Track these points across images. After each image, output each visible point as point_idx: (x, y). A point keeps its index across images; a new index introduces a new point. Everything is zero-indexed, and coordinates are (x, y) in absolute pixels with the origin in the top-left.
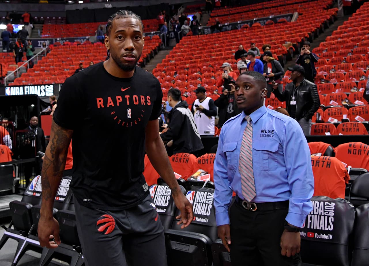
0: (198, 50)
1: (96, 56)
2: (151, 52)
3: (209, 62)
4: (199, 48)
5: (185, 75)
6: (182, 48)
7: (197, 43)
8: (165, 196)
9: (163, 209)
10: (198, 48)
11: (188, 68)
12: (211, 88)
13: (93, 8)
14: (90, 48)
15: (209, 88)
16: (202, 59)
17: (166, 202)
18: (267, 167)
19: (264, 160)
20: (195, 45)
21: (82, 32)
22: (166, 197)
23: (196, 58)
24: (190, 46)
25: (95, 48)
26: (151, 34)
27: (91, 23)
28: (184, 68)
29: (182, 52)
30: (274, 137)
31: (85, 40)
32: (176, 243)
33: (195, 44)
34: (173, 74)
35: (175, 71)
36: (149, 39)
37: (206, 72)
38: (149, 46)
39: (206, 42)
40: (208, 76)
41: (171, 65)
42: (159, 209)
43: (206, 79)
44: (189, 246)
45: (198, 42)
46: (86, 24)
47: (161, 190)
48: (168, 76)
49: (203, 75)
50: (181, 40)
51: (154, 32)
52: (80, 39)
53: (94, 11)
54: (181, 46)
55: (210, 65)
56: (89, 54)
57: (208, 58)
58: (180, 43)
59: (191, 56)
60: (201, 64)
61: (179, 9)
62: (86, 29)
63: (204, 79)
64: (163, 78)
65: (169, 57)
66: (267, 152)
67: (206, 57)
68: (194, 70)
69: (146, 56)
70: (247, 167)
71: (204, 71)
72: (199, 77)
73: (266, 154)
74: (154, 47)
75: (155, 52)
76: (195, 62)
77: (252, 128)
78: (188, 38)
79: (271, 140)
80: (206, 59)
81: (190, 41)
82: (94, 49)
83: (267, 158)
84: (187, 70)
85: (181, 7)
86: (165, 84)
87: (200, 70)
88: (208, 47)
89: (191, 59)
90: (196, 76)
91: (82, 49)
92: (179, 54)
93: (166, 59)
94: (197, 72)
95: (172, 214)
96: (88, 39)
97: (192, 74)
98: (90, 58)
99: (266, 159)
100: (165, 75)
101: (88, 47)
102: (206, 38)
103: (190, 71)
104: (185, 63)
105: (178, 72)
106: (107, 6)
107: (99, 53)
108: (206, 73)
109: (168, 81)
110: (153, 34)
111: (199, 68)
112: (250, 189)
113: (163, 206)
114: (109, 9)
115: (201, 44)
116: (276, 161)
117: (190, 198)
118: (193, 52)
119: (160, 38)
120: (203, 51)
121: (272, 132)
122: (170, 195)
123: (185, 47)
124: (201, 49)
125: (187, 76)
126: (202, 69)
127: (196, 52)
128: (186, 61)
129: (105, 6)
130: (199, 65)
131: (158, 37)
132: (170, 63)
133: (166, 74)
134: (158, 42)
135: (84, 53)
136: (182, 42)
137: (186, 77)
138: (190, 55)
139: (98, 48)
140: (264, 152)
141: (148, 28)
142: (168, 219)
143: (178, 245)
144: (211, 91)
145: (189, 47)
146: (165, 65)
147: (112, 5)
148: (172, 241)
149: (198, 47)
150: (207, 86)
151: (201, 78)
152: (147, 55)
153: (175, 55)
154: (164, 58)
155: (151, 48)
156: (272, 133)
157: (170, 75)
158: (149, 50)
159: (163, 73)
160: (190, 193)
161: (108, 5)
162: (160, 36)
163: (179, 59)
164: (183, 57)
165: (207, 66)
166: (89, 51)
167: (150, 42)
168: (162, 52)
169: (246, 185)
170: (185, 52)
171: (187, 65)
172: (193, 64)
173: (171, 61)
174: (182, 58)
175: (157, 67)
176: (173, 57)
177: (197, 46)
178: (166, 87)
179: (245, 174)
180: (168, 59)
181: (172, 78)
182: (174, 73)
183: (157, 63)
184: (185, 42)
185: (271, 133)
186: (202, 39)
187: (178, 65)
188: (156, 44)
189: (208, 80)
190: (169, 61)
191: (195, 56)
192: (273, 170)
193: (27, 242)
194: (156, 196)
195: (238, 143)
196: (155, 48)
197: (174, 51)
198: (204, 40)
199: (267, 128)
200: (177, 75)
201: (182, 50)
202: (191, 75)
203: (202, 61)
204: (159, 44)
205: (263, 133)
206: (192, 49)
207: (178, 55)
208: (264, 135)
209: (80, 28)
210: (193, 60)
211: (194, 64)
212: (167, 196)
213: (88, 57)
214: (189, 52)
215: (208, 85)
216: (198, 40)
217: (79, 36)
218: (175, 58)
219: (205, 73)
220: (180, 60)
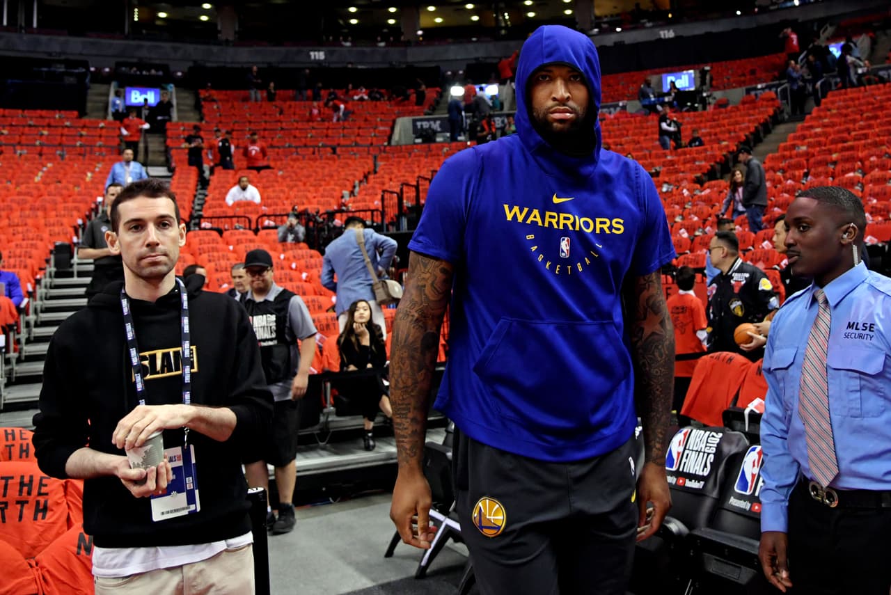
0: (861, 120)
1: (639, 142)
2: (756, 128)
3: (884, 147)
4: (865, 115)
5: (827, 177)
6: (826, 117)
7: (860, 105)
8: (704, 452)
9: (699, 482)
10: (862, 115)
11: (835, 163)
12: (882, 207)
13: (636, 42)
14: (627, 126)
15: (879, 206)
16: (869, 141)
17: (705, 466)
18: (857, 409)
19: (852, 391)
20: (855, 109)
21: (612, 93)
22: (706, 455)
23: (855, 139)
24: (844, 111)
25: (638, 125)
26: (756, 89)
27: (632, 73)
28: (826, 163)
29: (824, 126)
30: (874, 341)
31: (618, 109)
32: (716, 559)
33: (855, 106)
34: (799, 176)
35: (806, 170)
36: (753, 102)
37: (877, 170)
38: (753, 115)
39: (881, 101)
40: (878, 179)
41: (798, 155)
42: (690, 480)
43: (874, 185)
44: (740, 568)
45: (863, 101)
46: (620, 76)
47: (698, 440)
48: (789, 182)
49: (868, 177)
50: (823, 100)
51: (764, 85)
52: (608, 107)
53: (636, 46)
54: (822, 114)
55: (886, 153)
56: (624, 140)
57: (881, 138)
58: (822, 106)
59: (845, 135)
60: (866, 152)
61: (821, 32)
62: (620, 87)
63: (871, 185)
64: (779, 186)
65: (795, 138)
66: (857, 375)
67: (878, 136)
68: (848, 166)
69: (744, 137)
70: (815, 408)
71: (871, 167)
72: (859, 182)
73: (856, 378)
74: (762, 118)
75: (766, 128)
76: (851, 148)
77: (829, 317)
78: (841, 94)
79: (867, 347)
80: (877, 139)
81: (845, 100)
82: (636, 128)
83: (858, 388)
84: (832, 167)
85: (828, 25)
86: (780, 200)
87: (863, 164)
88: (885, 112)
89: (844, 141)
90: (851, 179)
91: (611, 127)
92: (818, 130)
93: (788, 143)
94: (853, 170)
95: (715, 494)
96: (624, 108)
97: (843, 175)
98: (626, 146)
99: (857, 391)
100: (782, 179)
101: (623, 123)
102: (882, 91)
103: (839, 168)
104: (830, 152)
105: (813, 170)
106: (665, 35)
107: (646, 135)
108: (876, 173)
109: (787, 192)
110: (762, 89)
111: (861, 160)
112: (824, 458)
113: (698, 475)
114: (669, 40)
115: (870, 107)
116: (881, 396)
117: (754, 462)
118: (851, 126)
119: (777, 98)
120: (872, 122)
121: (870, 327)
122: (714, 452)
123: (833, 116)
124: (869, 118)
125: (831, 179)
126: (867, 163)
127: (857, 125)
128: (833, 147)
129: (660, 35)
130: (860, 155)
131: (774, 96)
132: (794, 152)
133: (784, 177)
134: (773, 106)
135: (615, 137)
136: (826, 103)
137: (828, 183)
138: (842, 132)
139: (644, 125)
140: (850, 373)
141: (752, 77)
142: (708, 504)
143: (719, 563)
144: (882, 213)
145: (841, 115)
146: (784, 158)
147: (674, 31)
148: (707, 554)
149: (862, 113)
150: (875, 201)
151: (862, 184)
152: (746, 136)
153: (807, 133)
154: (782, 142)
155: (757, 119)
156: (870, 330)
157: (793, 178)
158: (750, 125)
159: (779, 174)
160: (754, 450)
161: (666, 32)
162: (776, 92)
163: (817, 142)
164: (827, 138)
165: (879, 157)
166: (625, 132)
167: (754, 108)
168: (781, 128)
169: (815, 447)
170: (833, 125)
171: (835, 156)
172: (847, 154)
173: (798, 147)
174: (822, 139)
175: (767, 161)
176: (804, 137)
177: (861, 110)
178: (782, 205)
179: (813, 422)
180: (792, 143)
181: (798, 185)
182: (802, 174)
183: (767, 153)
184: (833, 102)
185: (867, 331)
186: (873, 95)
187: (813, 155)
188: (767, 111)
189: (877, 189)
190: (793, 147)
191: (853, 134)
192: (873, 416)
193: (447, 526)
194: (687, 452)
195: (799, 351)
196: (766, 120)
197: (806, 124)
198: (879, 95)
199: (860, 317)
200: (809, 178)
201: (826, 120)
202: (841, 178)
203: (870, 144)
204: (775, 111)
205: (850, 330)
206: (849, 118)
207: (816, 133)
208: (853, 336)
209: (609, 85)
210: (850, 143)
211: (852, 152)
212: (709, 454)
213: (621, 145)
214: (840, 124)
215: (878, 200)
216: (864, 98)
217: (607, 102)
218: (806, 141)
219: (873, 173)
220: (819, 144)
